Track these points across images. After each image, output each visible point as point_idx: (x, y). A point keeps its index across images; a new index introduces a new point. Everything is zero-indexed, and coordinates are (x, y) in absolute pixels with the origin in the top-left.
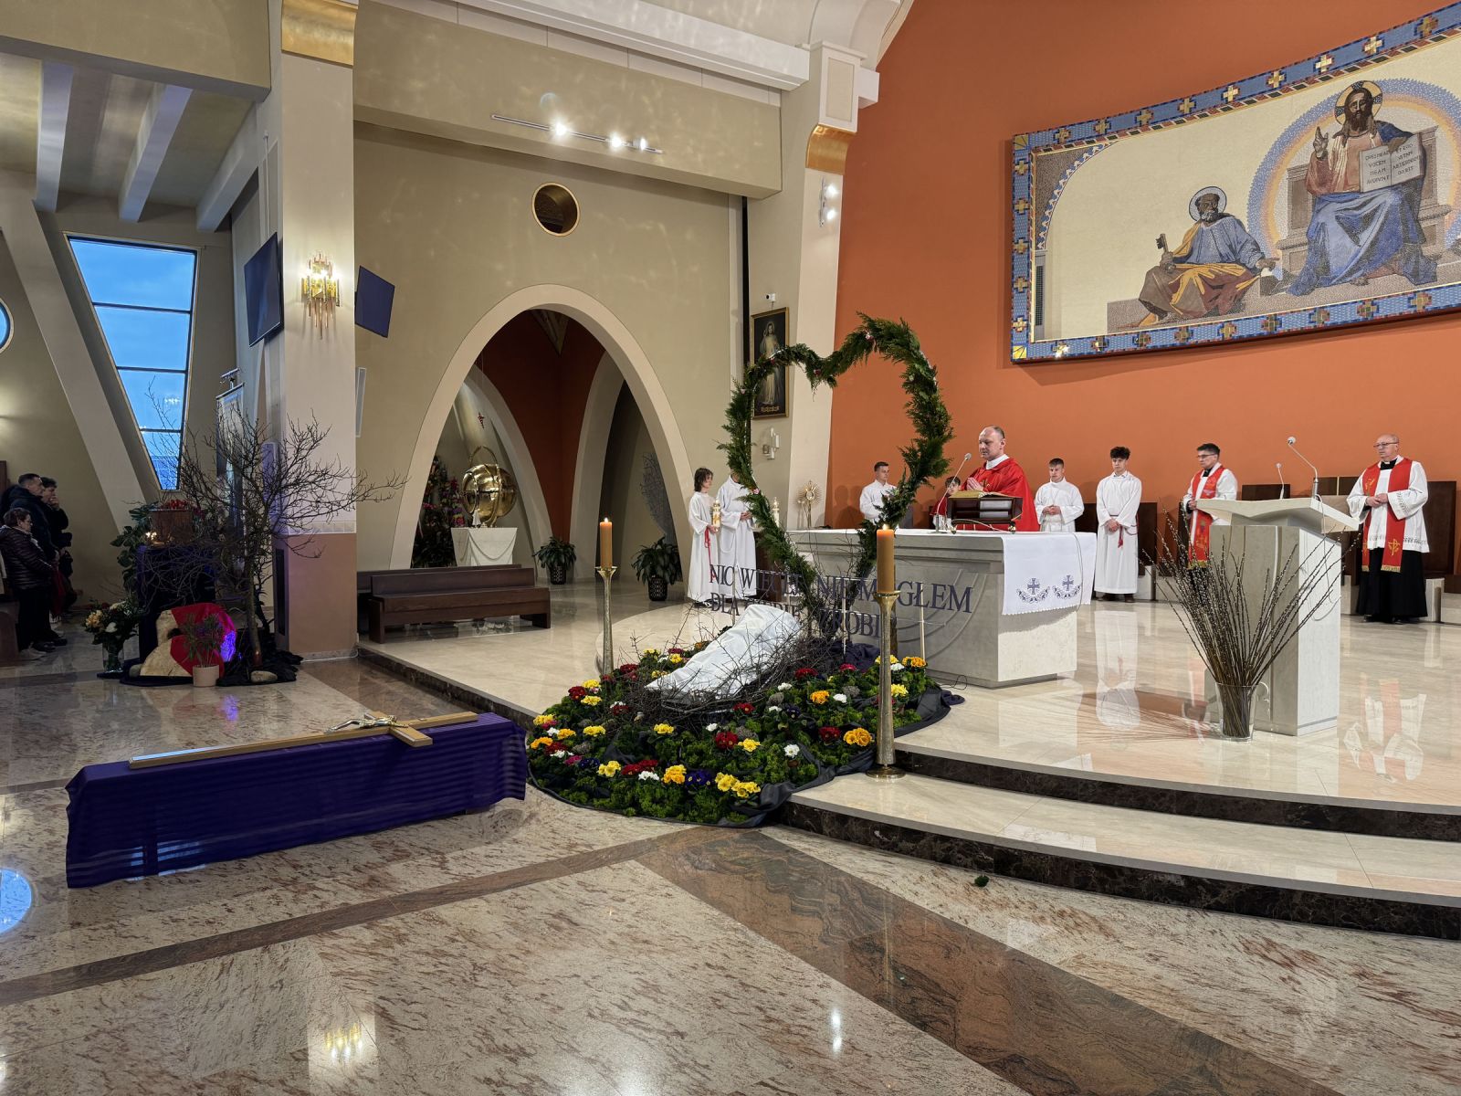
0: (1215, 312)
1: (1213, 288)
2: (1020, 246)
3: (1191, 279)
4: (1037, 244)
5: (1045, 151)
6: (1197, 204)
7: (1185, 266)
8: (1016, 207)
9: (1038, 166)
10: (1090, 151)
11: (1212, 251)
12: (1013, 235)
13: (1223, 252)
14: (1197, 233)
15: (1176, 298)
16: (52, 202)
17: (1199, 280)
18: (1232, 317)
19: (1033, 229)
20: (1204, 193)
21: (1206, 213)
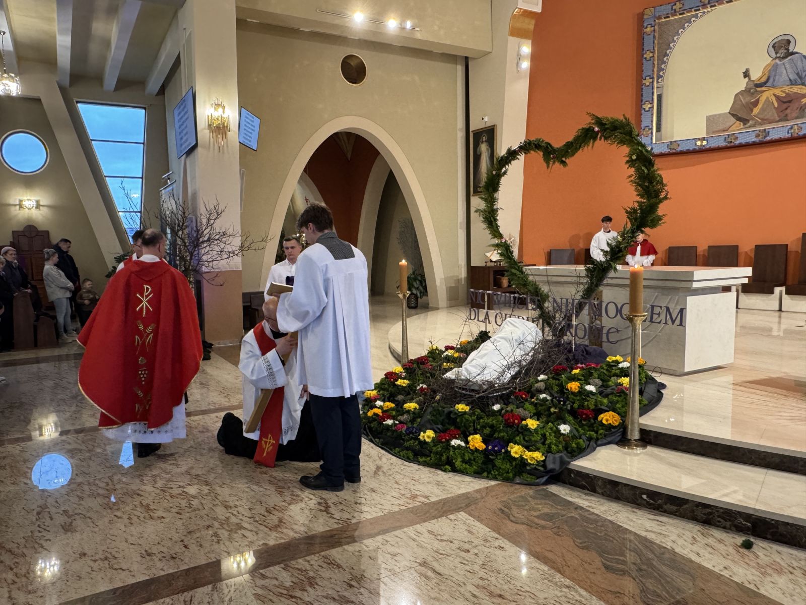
0: (785, 119)
1: (784, 102)
2: (647, 82)
3: (768, 98)
4: (658, 79)
5: (665, 18)
6: (774, 47)
7: (764, 89)
8: (645, 56)
9: (660, 28)
10: (696, 16)
11: (784, 77)
12: (642, 74)
13: (792, 78)
14: (773, 66)
15: (756, 111)
16: (66, 81)
17: (774, 98)
18: (799, 121)
19: (655, 70)
20: (780, 39)
21: (780, 52)
